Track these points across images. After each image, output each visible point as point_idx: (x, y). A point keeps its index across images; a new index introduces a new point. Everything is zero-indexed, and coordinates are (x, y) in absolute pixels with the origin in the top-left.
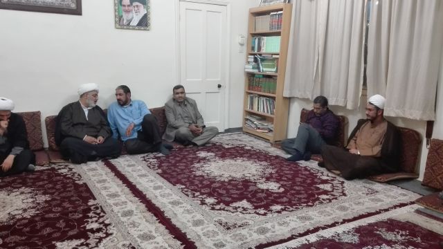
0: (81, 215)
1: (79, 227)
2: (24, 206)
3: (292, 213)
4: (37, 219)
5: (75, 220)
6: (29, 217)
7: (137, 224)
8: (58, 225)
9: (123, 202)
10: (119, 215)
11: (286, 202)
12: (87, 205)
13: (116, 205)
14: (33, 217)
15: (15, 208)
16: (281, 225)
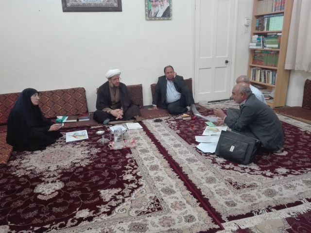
0: (120, 167)
1: (118, 178)
2: (82, 157)
3: (298, 177)
4: (89, 168)
5: (116, 170)
6: (84, 166)
7: (161, 179)
8: (103, 174)
9: (151, 158)
10: (148, 169)
11: (290, 165)
12: (125, 158)
13: (146, 159)
14: (87, 166)
15: (76, 158)
16: (287, 188)
